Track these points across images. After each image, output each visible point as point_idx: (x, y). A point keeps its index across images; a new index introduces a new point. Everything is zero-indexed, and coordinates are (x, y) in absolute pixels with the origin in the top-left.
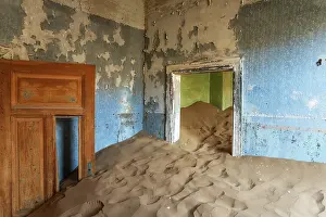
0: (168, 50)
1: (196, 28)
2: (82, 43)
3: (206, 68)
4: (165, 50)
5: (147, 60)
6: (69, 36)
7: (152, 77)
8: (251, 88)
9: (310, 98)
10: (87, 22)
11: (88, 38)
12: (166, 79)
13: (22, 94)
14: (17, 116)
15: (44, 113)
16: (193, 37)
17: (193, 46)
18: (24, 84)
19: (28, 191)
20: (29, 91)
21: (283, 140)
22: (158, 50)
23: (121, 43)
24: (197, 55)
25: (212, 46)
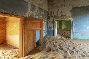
0: (54, 16)
1: (62, 11)
2: (37, 14)
3: (64, 20)
4: (53, 16)
5: (49, 18)
6: (35, 12)
7: (50, 22)
8: (75, 24)
9: (87, 27)
10: (38, 9)
11: (38, 13)
12: (54, 22)
13: (29, 25)
14: (28, 30)
15: (33, 29)
16: (61, 13)
17: (61, 15)
18: (29, 23)
19: (29, 47)
20: (30, 25)
21: (82, 35)
22: (52, 16)
23: (44, 14)
24: (62, 17)
25: (66, 15)
